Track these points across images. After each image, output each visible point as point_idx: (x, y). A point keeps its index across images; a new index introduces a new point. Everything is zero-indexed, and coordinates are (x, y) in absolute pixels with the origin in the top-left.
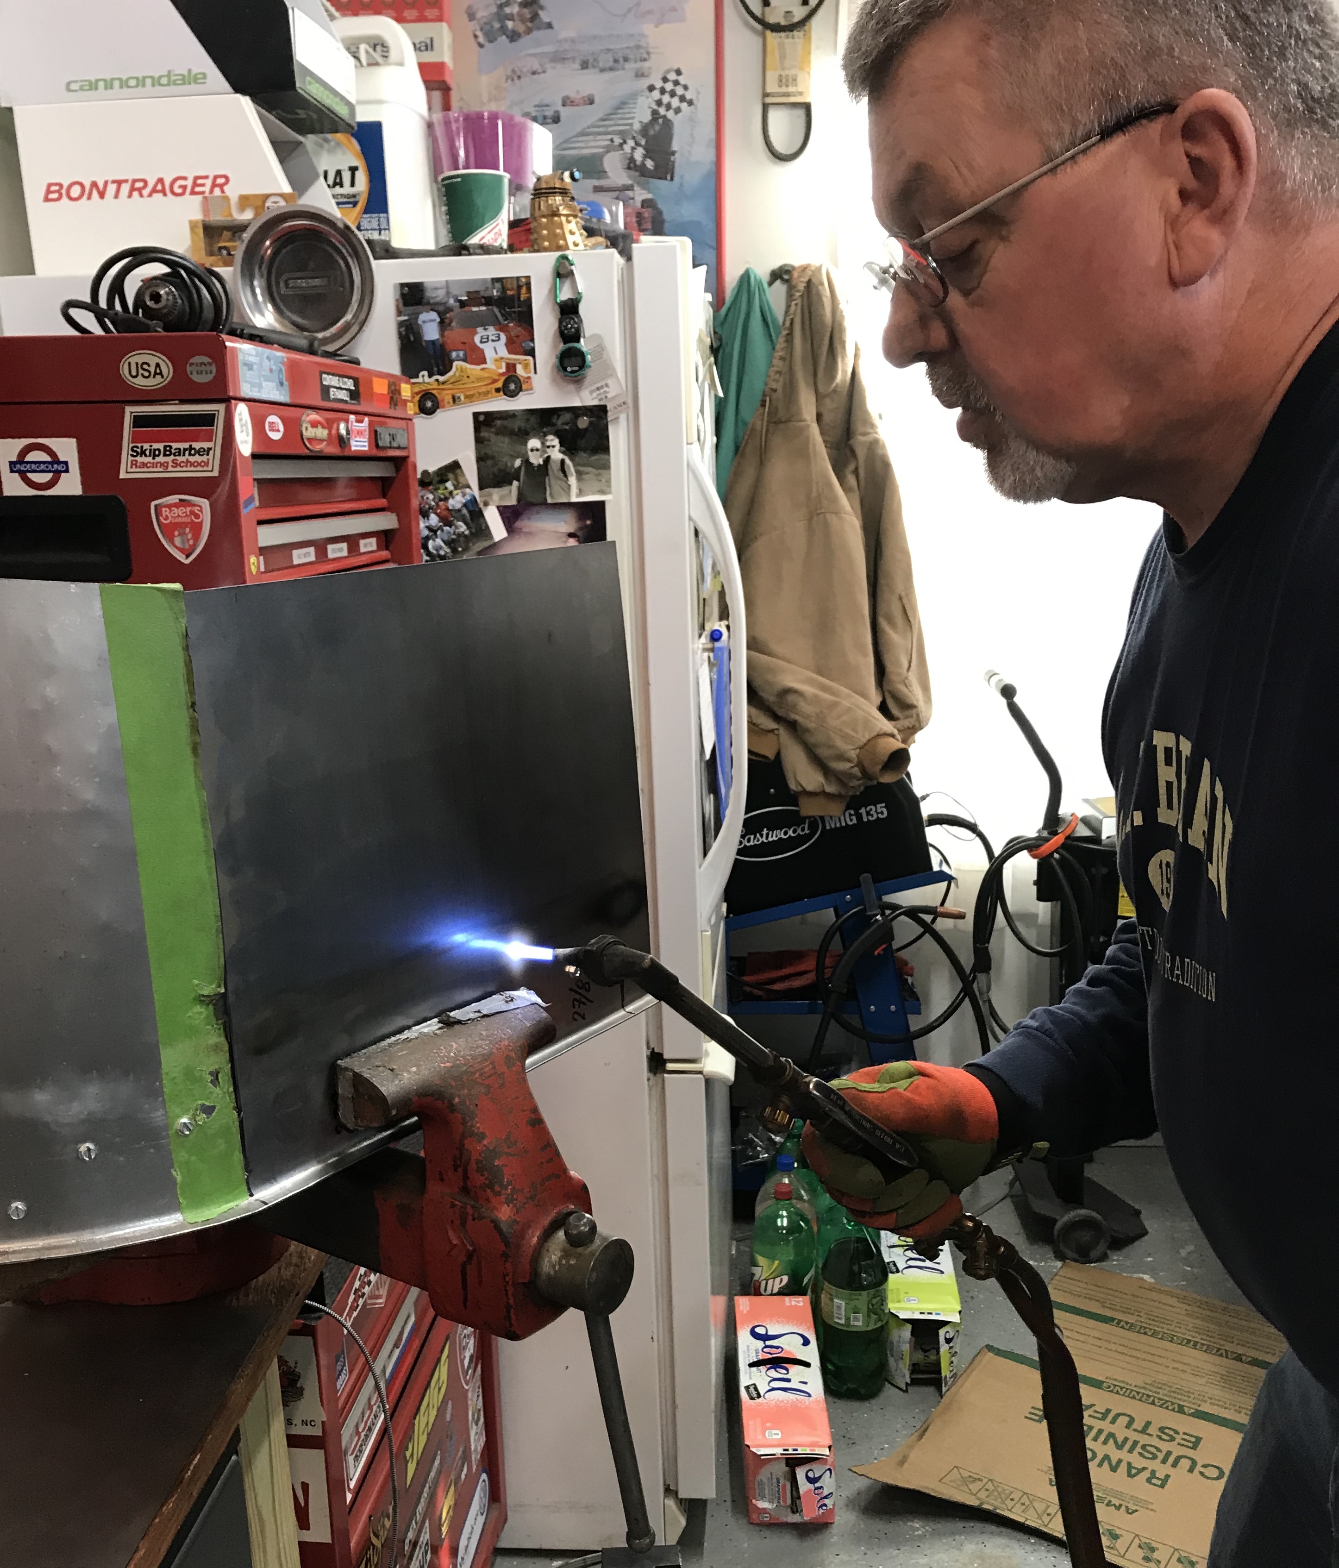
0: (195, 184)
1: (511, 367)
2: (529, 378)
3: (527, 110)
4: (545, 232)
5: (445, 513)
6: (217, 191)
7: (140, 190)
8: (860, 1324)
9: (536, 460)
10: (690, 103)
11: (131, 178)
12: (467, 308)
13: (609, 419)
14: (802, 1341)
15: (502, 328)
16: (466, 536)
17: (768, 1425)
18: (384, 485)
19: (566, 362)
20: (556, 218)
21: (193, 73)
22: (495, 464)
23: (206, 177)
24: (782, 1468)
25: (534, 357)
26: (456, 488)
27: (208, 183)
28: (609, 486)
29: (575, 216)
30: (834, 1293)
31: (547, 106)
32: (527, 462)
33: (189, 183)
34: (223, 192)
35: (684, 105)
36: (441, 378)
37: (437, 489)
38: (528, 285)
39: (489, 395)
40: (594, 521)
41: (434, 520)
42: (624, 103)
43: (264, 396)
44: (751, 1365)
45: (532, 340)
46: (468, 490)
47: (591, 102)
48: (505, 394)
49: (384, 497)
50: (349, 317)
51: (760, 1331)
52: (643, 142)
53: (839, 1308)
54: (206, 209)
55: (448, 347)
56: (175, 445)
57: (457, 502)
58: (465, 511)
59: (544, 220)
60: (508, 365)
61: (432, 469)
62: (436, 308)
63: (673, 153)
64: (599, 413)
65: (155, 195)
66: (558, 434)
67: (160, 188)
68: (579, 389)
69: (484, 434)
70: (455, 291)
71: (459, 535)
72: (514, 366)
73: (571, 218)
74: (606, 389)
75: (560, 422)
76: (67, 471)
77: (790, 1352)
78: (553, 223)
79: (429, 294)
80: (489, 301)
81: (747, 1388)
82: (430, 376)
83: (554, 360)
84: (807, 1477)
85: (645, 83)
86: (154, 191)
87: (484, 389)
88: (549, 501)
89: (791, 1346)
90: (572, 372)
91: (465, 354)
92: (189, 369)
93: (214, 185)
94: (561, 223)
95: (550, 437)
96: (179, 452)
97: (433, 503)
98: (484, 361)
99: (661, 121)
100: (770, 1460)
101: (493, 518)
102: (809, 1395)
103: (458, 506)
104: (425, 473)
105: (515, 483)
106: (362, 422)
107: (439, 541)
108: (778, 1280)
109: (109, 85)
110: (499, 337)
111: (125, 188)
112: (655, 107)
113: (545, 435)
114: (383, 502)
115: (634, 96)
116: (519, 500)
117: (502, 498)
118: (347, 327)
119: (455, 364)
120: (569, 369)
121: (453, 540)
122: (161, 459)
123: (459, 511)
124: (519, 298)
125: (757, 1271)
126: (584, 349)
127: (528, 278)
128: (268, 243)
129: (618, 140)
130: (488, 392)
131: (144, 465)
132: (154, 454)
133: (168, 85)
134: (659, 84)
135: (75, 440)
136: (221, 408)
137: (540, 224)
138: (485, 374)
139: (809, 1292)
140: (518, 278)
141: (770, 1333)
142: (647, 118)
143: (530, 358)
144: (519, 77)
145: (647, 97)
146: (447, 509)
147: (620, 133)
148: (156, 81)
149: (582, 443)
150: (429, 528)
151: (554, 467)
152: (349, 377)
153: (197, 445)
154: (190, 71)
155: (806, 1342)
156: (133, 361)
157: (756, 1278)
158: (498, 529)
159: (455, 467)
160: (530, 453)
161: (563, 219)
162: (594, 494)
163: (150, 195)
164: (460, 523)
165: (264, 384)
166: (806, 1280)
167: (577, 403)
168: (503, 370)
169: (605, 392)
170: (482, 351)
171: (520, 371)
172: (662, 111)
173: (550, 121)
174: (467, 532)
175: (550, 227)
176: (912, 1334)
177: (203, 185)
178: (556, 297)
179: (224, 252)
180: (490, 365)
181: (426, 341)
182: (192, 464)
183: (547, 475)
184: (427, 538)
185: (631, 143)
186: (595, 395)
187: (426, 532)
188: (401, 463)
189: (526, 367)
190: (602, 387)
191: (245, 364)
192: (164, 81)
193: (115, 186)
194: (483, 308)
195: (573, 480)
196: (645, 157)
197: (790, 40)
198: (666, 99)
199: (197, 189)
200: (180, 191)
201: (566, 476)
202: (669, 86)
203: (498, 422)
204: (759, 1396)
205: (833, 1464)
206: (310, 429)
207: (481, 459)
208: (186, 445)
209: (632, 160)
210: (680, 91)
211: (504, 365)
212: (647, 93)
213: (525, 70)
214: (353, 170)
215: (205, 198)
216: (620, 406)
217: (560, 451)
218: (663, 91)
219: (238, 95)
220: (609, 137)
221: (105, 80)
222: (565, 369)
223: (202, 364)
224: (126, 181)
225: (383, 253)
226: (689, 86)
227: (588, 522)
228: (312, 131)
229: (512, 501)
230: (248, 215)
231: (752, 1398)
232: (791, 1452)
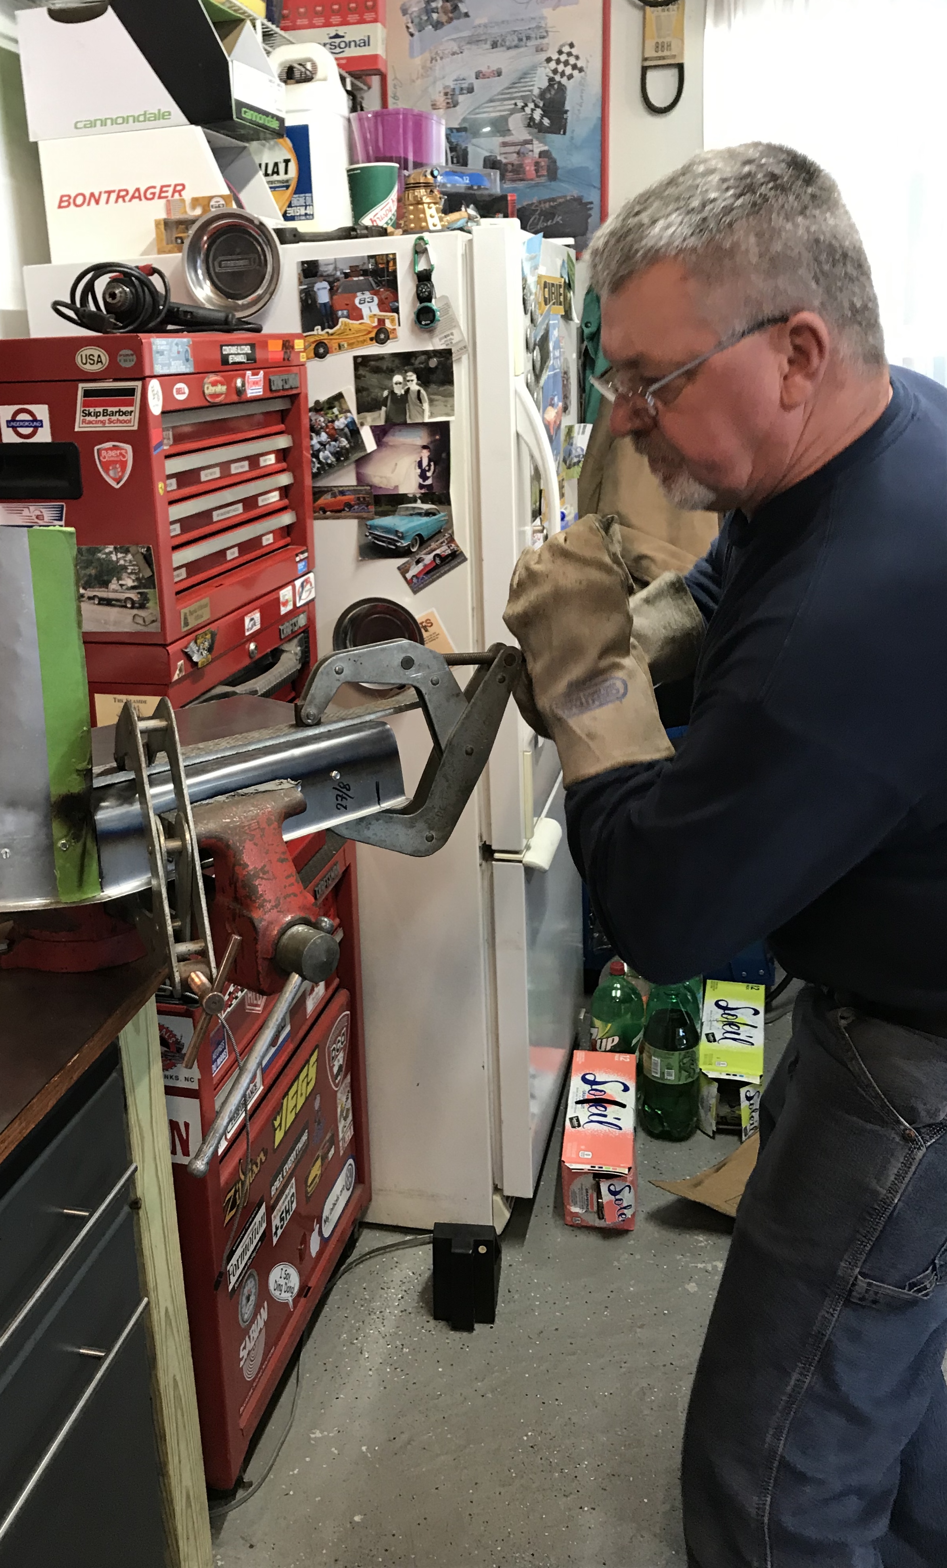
0: (161, 191)
1: (381, 321)
2: (394, 329)
3: (447, 84)
4: (412, 217)
5: (333, 431)
6: (177, 195)
7: (123, 197)
8: (673, 1078)
9: (399, 391)
10: (581, 70)
11: (117, 188)
12: (350, 279)
13: (454, 359)
14: (622, 1087)
15: (376, 293)
16: (347, 449)
17: (583, 1147)
18: (283, 415)
19: (421, 317)
20: (420, 206)
21: (162, 111)
22: (369, 395)
23: (169, 186)
24: (590, 1180)
25: (397, 312)
26: (341, 412)
27: (171, 189)
28: (453, 410)
29: (435, 203)
30: (652, 1052)
31: (464, 79)
32: (392, 392)
33: (157, 191)
34: (180, 195)
35: (576, 73)
36: (330, 331)
37: (326, 414)
38: (394, 260)
39: (365, 343)
40: (441, 436)
41: (324, 437)
42: (525, 74)
43: (173, 371)
44: (577, 1103)
45: (397, 301)
46: (349, 414)
47: (499, 74)
48: (377, 342)
49: (283, 423)
50: (260, 292)
51: (590, 1077)
52: (541, 104)
53: (656, 1064)
54: (168, 211)
55: (336, 306)
56: (110, 409)
57: (341, 423)
58: (346, 430)
59: (411, 208)
60: (379, 320)
61: (323, 398)
62: (327, 279)
63: (566, 112)
64: (446, 355)
65: (134, 201)
66: (415, 371)
67: (138, 195)
68: (431, 338)
69: (361, 372)
70: (340, 266)
71: (343, 448)
72: (383, 321)
73: (432, 205)
74: (451, 337)
75: (417, 362)
76: (42, 426)
77: (611, 1096)
78: (417, 210)
79: (322, 269)
80: (365, 273)
81: (571, 1119)
82: (323, 329)
83: (413, 316)
84: (609, 1190)
85: (544, 56)
86: (133, 197)
87: (361, 339)
88: (409, 421)
89: (613, 1091)
90: (426, 325)
91: (348, 313)
92: (119, 359)
93: (175, 191)
94: (424, 209)
95: (410, 374)
96: (113, 414)
97: (323, 424)
98: (362, 318)
99: (556, 86)
100: (580, 1173)
101: (367, 436)
102: (620, 1129)
103: (342, 426)
104: (317, 402)
105: (384, 409)
106: (257, 374)
107: (327, 453)
108: (610, 1040)
109: (104, 123)
110: (372, 299)
111: (113, 196)
112: (552, 75)
113: (406, 372)
114: (282, 427)
115: (534, 68)
116: (386, 421)
117: (374, 420)
118: (260, 298)
119: (341, 320)
120: (423, 323)
121: (337, 452)
122: (101, 418)
123: (342, 430)
124: (388, 268)
125: (594, 1031)
126: (435, 308)
127: (394, 254)
128: (205, 238)
129: (520, 104)
130: (365, 341)
131: (90, 422)
132: (97, 415)
133: (145, 121)
134: (555, 56)
135: (46, 407)
136: (139, 384)
137: (409, 210)
138: (362, 327)
139: (637, 1053)
140: (387, 255)
141: (597, 1080)
142: (545, 84)
143: (395, 314)
144: (441, 58)
145: (545, 68)
146: (334, 428)
147: (522, 97)
148: (136, 119)
149: (434, 377)
150: (320, 443)
151: (413, 396)
152: (246, 345)
153: (124, 409)
154: (159, 110)
155: (626, 1089)
156: (84, 354)
157: (593, 1037)
158: (370, 444)
159: (339, 397)
160: (395, 386)
161: (426, 206)
162: (441, 415)
163: (130, 200)
164: (343, 439)
165: (173, 363)
166: (634, 1042)
167: (430, 347)
168: (376, 324)
169: (451, 339)
170: (361, 310)
171: (388, 325)
172: (557, 78)
173: (465, 92)
174: (348, 446)
175: (417, 212)
176: (718, 1091)
177: (167, 192)
178: (415, 269)
179: (179, 241)
180: (366, 320)
181: (321, 304)
182: (121, 422)
183: (408, 402)
184: (319, 451)
185: (531, 105)
186: (443, 341)
187: (318, 446)
188: (295, 398)
189: (392, 321)
190: (448, 335)
191: (158, 352)
192: (142, 118)
193: (106, 195)
194: (361, 278)
195: (426, 406)
196: (542, 116)
197: (666, 13)
198: (561, 68)
199: (163, 195)
200: (151, 196)
201: (421, 402)
202: (563, 58)
203: (372, 363)
204: (579, 1125)
205: (632, 1182)
206: (211, 388)
207: (358, 391)
208: (117, 409)
209: (532, 119)
210: (572, 61)
211: (376, 320)
212: (545, 64)
213: (446, 52)
214: (287, 162)
215: (168, 201)
216: (461, 349)
217: (417, 384)
218: (558, 62)
219: (193, 126)
220: (513, 102)
221: (101, 120)
222: (420, 323)
223: (127, 355)
224: (114, 191)
225: (292, 238)
226: (580, 56)
227: (437, 437)
228: (253, 140)
229: (381, 422)
230: (198, 211)
231: (573, 1127)
232: (597, 1168)
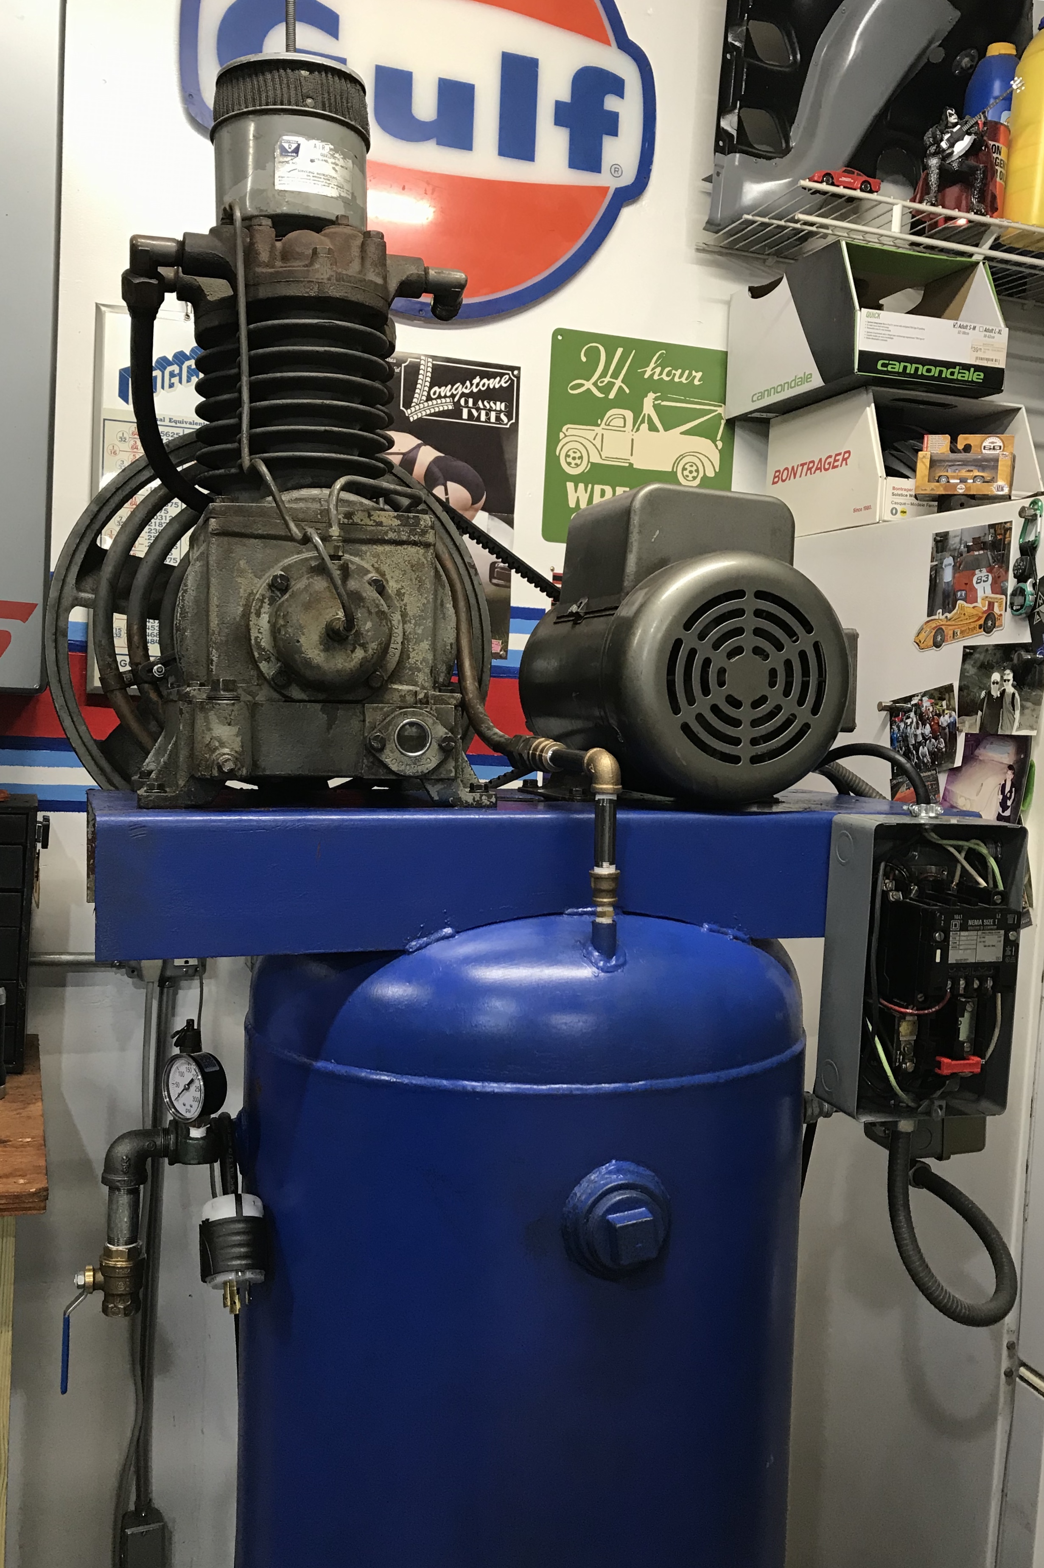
1: (991, 605)
2: (1001, 615)
5: (936, 727)
9: (996, 693)
12: (971, 553)
15: (991, 570)
16: (942, 752)
22: (969, 695)
25: (1006, 596)
26: (948, 707)
28: (1037, 722)
32: (989, 694)
36: (949, 615)
38: (1009, 529)
39: (975, 632)
40: (1024, 758)
41: (928, 732)
45: (1007, 580)
46: (952, 712)
48: (984, 631)
55: (957, 587)
57: (944, 720)
58: (947, 731)
60: (990, 603)
62: (953, 553)
66: (1013, 669)
69: (967, 664)
70: (965, 538)
71: (938, 750)
72: (993, 604)
75: (1014, 657)
79: (951, 541)
80: (985, 545)
82: (943, 614)
87: (972, 626)
88: (999, 731)
90: (1017, 610)
91: (966, 594)
95: (1008, 672)
97: (931, 716)
98: (976, 600)
103: (945, 724)
105: (980, 714)
110: (987, 578)
113: (1005, 669)
119: (959, 602)
121: (934, 752)
123: (944, 728)
124: (1004, 541)
127: (1010, 522)
130: (975, 628)
138: (974, 612)
140: (1004, 524)
143: (1004, 597)
146: (938, 723)
149: (1028, 679)
150: (924, 738)
151: (1007, 699)
159: (948, 688)
160: (992, 685)
162: (1028, 729)
164: (942, 740)
168: (986, 608)
170: (976, 591)
171: (996, 610)
174: (944, 750)
178: (1024, 540)
180: (979, 604)
181: (946, 583)
183: (1002, 708)
184: (921, 746)
187: (922, 741)
189: (999, 604)
194: (981, 552)
201: (1014, 710)
203: (979, 656)
207: (962, 685)
211: (987, 603)
217: (1013, 685)
229: (975, 731)
